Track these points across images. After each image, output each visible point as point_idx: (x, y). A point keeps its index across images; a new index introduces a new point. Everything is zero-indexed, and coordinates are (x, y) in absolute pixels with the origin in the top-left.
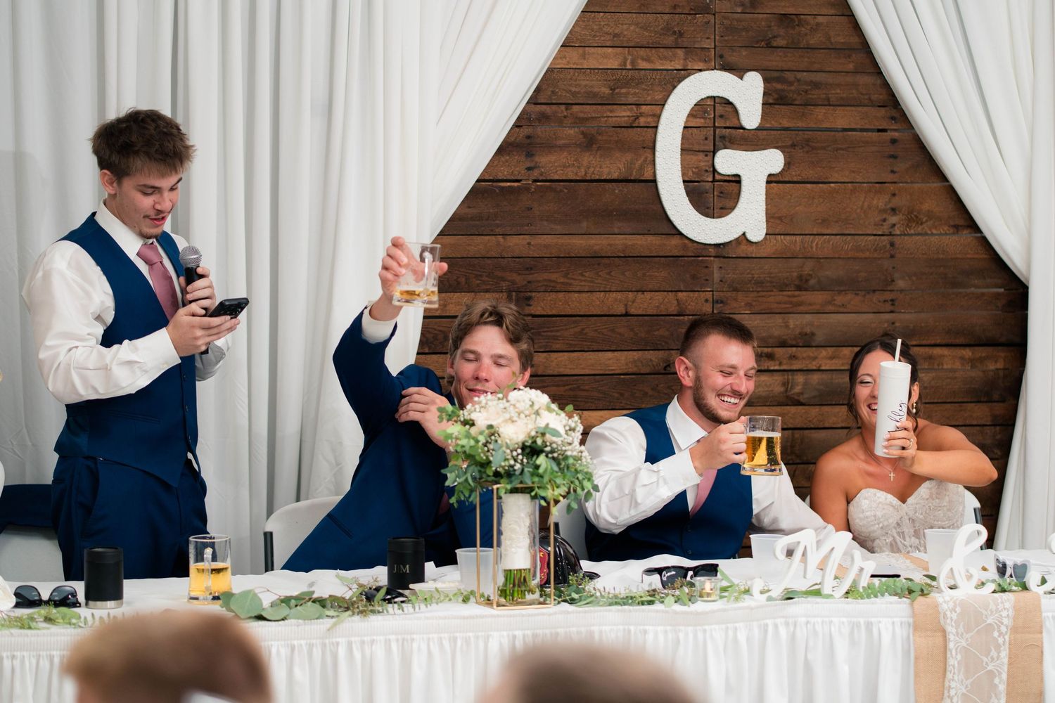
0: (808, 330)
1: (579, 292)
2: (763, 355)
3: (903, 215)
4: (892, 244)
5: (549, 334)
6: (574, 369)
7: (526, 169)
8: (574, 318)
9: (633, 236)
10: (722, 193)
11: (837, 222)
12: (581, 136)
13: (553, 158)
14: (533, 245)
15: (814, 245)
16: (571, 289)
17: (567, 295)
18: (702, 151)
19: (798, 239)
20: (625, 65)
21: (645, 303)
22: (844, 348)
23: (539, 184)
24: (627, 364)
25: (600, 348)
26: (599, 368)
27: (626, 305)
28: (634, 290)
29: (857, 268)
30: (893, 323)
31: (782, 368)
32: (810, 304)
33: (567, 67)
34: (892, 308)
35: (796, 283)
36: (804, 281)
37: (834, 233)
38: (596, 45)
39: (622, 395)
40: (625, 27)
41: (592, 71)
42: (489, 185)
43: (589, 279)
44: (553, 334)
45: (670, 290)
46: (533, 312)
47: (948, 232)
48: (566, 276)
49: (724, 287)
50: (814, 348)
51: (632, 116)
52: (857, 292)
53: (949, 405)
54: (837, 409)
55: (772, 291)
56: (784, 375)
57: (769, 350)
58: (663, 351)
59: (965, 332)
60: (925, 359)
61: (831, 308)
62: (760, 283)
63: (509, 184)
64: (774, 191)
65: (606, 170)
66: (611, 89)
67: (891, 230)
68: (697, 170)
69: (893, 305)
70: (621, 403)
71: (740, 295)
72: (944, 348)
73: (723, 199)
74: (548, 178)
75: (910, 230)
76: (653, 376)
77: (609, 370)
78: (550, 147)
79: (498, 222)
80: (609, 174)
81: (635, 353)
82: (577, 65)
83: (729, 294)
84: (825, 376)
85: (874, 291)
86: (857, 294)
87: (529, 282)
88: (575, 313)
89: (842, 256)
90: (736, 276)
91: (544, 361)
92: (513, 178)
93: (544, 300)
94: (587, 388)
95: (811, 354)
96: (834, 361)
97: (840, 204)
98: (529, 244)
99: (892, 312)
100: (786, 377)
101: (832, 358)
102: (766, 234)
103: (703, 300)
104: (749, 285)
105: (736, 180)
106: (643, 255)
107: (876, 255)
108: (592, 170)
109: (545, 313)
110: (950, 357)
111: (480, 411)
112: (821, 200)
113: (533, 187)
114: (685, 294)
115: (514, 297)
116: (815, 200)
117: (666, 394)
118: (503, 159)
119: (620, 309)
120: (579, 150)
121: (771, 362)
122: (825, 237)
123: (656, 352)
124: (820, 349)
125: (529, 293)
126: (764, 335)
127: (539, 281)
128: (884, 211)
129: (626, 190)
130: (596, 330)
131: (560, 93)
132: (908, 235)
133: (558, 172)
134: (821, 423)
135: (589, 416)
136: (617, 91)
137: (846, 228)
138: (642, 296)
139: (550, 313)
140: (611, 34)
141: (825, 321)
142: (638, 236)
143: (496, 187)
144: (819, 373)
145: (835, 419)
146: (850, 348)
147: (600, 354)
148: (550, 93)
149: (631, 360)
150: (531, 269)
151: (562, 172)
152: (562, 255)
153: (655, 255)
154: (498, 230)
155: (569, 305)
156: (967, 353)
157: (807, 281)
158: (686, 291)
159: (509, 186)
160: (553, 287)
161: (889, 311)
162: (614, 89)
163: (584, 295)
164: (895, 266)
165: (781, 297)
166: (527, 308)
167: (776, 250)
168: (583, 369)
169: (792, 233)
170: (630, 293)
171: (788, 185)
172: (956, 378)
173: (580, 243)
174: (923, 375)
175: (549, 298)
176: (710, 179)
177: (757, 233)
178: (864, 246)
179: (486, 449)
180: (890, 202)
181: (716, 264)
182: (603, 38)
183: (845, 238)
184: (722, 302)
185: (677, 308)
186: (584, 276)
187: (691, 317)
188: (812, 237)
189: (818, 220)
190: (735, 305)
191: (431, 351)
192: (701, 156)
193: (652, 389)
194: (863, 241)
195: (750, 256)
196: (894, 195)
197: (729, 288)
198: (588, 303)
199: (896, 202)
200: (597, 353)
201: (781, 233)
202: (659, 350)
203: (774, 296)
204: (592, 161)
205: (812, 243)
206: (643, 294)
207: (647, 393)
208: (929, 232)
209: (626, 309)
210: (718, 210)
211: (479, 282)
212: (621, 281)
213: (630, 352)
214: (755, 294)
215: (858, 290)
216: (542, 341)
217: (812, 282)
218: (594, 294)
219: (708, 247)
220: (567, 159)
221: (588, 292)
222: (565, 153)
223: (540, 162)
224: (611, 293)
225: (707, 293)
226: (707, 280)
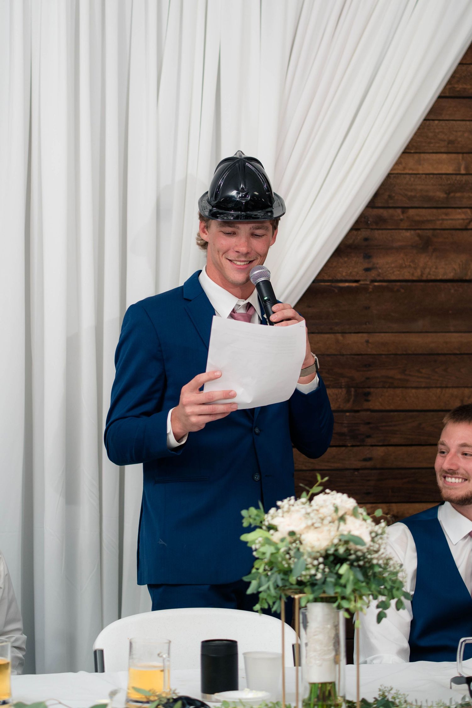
1: (417, 388)
5: (387, 428)
6: (412, 462)
7: (364, 270)
8: (411, 414)
9: (469, 334)
12: (417, 238)
13: (389, 259)
14: (371, 343)
16: (408, 385)
17: (405, 391)
20: (459, 170)
23: (376, 284)
28: (470, 385)
33: (403, 172)
38: (431, 151)
40: (459, 134)
41: (427, 176)
42: (328, 285)
43: (426, 375)
44: (391, 428)
46: (371, 407)
48: (403, 372)
51: (467, 219)
63: (347, 284)
65: (441, 271)
66: (446, 193)
74: (386, 278)
78: (387, 249)
79: (337, 321)
80: (444, 274)
82: (413, 170)
87: (368, 378)
88: (413, 408)
91: (383, 454)
92: (351, 278)
93: (382, 395)
98: (367, 342)
108: (427, 270)
109: (383, 408)
111: (283, 516)
113: (371, 287)
115: (353, 393)
118: (341, 260)
120: (415, 251)
125: (368, 390)
127: (378, 378)
129: (462, 290)
131: (396, 198)
133: (395, 273)
136: (452, 195)
139: (388, 408)
140: (444, 141)
143: (335, 287)
148: (386, 197)
150: (370, 366)
151: (398, 273)
152: (399, 353)
154: (337, 328)
155: (407, 401)
159: (348, 287)
160: (391, 383)
162: (449, 193)
163: (421, 391)
166: (365, 403)
170: (466, 389)
173: (416, 341)
175: (387, 394)
179: (287, 556)
182: (437, 145)
186: (421, 372)
198: (425, 399)
204: (428, 262)
212: (457, 378)
216: (381, 435)
218: (431, 389)
220: (404, 260)
221: (424, 388)
222: (402, 255)
223: (378, 264)
224: (447, 390)
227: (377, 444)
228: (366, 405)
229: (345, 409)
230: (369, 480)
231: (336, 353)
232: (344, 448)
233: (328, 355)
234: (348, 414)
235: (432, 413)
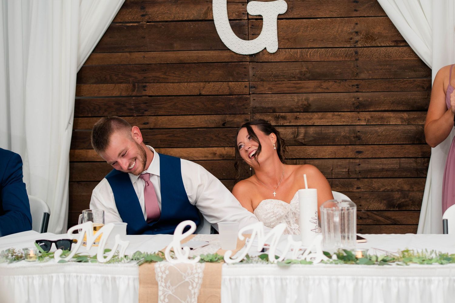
0: (306, 103)
1: (173, 83)
2: (280, 117)
3: (363, 35)
4: (356, 53)
5: (157, 106)
6: (171, 125)
7: (141, 16)
8: (170, 97)
9: (203, 51)
10: (253, 26)
11: (322, 40)
13: (156, 9)
14: (146, 58)
15: (308, 54)
16: (168, 81)
17: (167, 84)
18: (241, 3)
19: (298, 51)
21: (210, 88)
22: (328, 113)
23: (148, 24)
24: (201, 122)
25: (185, 113)
26: (186, 125)
27: (200, 90)
28: (203, 81)
29: (335, 67)
30: (358, 98)
31: (291, 124)
32: (307, 88)
34: (357, 89)
35: (298, 76)
36: (303, 74)
37: (320, 47)
39: (198, 139)
42: (121, 25)
43: (178, 75)
44: (159, 106)
45: (224, 81)
46: (147, 94)
47: (391, 45)
48: (165, 73)
49: (255, 79)
50: (310, 113)
52: (336, 81)
53: (394, 145)
54: (325, 148)
55: (284, 81)
56: (293, 128)
57: (283, 114)
58: (221, 115)
59: (404, 103)
60: (379, 119)
61: (319, 90)
62: (276, 76)
63: (131, 24)
64: (284, 24)
67: (356, 44)
68: (238, 13)
69: (357, 88)
70: (198, 144)
71: (265, 83)
72: (390, 113)
73: (253, 29)
74: (154, 21)
75: (367, 44)
76: (215, 129)
77: (191, 126)
78: (154, 3)
79: (127, 45)
80: (188, 17)
81: (206, 116)
83: (259, 83)
84: (318, 129)
85: (346, 80)
86: (335, 82)
87: (145, 78)
88: (171, 94)
89: (325, 60)
90: (262, 73)
91: (154, 121)
92: (134, 21)
93: (153, 87)
94: (179, 135)
95: (309, 117)
96: (322, 120)
97: (323, 30)
98: (144, 57)
99: (357, 92)
100: (294, 129)
101: (321, 118)
102: (278, 49)
103: (244, 86)
104: (270, 78)
105: (260, 18)
106: (208, 62)
107: (346, 59)
108: (177, 15)
109: (154, 95)
110: (395, 118)
112: (312, 28)
113: (145, 25)
114: (233, 83)
115: (136, 86)
116: (309, 29)
117: (224, 139)
118: (128, 11)
119: (196, 92)
120: (170, 4)
121: (285, 121)
122: (315, 49)
123: (218, 115)
124: (315, 113)
125: (145, 84)
126: (280, 106)
127: (150, 77)
128: (351, 33)
129: (197, 26)
130: (183, 104)
132: (366, 47)
133: (159, 17)
134: (316, 156)
135: (181, 151)
137: (328, 44)
138: (209, 84)
139: (157, 95)
141: (316, 97)
142: (205, 51)
143: (124, 26)
144: (314, 127)
145: (324, 153)
146: (332, 113)
147: (186, 117)
149: (204, 120)
150: (146, 70)
151: (161, 17)
152: (162, 63)
153: (215, 61)
154: (126, 50)
155: (167, 90)
156: (405, 115)
157: (304, 74)
158: (233, 82)
159: (132, 26)
160: (157, 80)
161: (355, 91)
163: (176, 84)
164: (358, 65)
165: (290, 84)
166: (144, 92)
167: (286, 57)
168: (176, 125)
169: (295, 47)
170: (202, 83)
171: (291, 20)
172: (398, 130)
173: (171, 56)
174: (378, 128)
175: (156, 86)
176: (246, 18)
177: (273, 48)
178: (339, 54)
180: (354, 28)
181: (250, 66)
183: (327, 49)
184: (254, 87)
185: (229, 91)
186: (175, 74)
187: (237, 96)
188: (307, 50)
189: (311, 39)
190: (262, 89)
191: (93, 116)
192: (240, 5)
193: (216, 136)
194: (338, 51)
195: (270, 61)
196: (357, 24)
197: (259, 79)
198: (178, 89)
199: (357, 28)
200: (184, 116)
201: (288, 47)
202: (219, 114)
203: (286, 83)
204: (178, 10)
205: (307, 53)
206: (209, 83)
207: (213, 138)
208: (380, 45)
209: (200, 92)
210: (251, 35)
211: (117, 78)
212: (196, 77)
213: (203, 116)
214: (274, 83)
215: (336, 80)
216: (153, 110)
217: (308, 75)
218: (181, 83)
219: (246, 56)
220: (164, 10)
221: (177, 82)
222: (163, 6)
223: (149, 12)
224: (191, 83)
225: (246, 82)
226: (245, 75)
227: (151, 115)
228: (144, 93)
229: (132, 95)
230: (147, 135)
231: (127, 64)
232: (132, 117)
233: (122, 65)
234: (134, 98)
235: (183, 97)
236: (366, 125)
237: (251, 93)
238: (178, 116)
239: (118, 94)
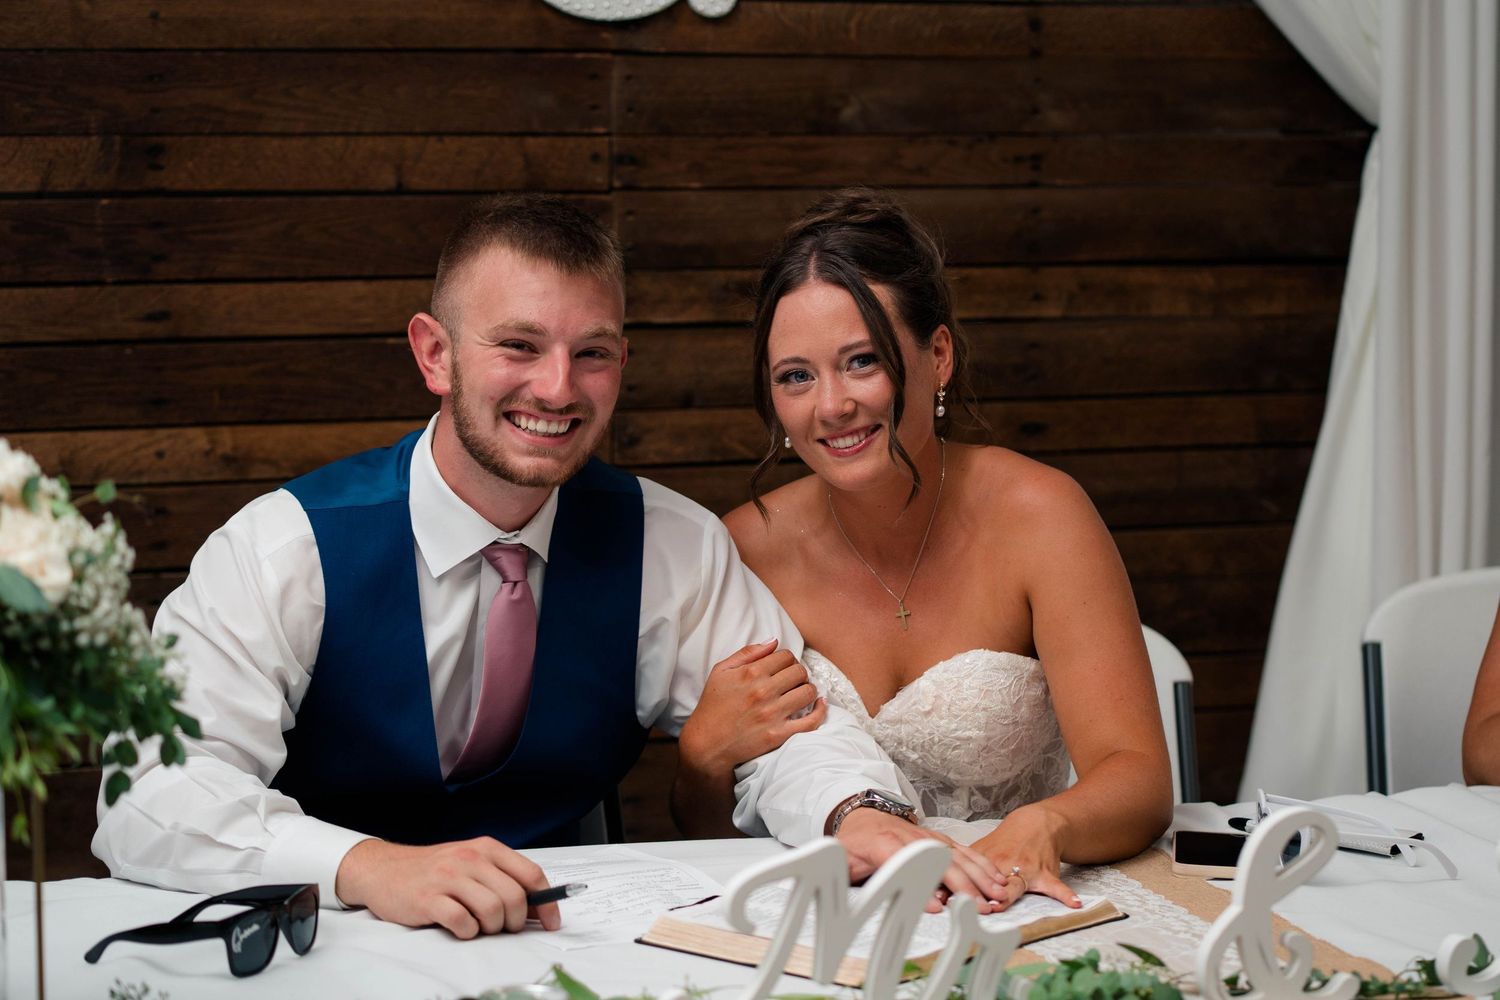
1: (283, 135)
2: (732, 286)
4: (1035, 25)
5: (207, 237)
6: (271, 322)
8: (269, 200)
14: (164, 20)
15: (853, 24)
16: (260, 129)
17: (253, 142)
21: (446, 162)
24: (401, 311)
25: (335, 272)
26: (335, 320)
27: (399, 168)
28: (418, 129)
29: (954, 80)
30: (1036, 211)
32: (845, 166)
34: (1034, 175)
35: (808, 115)
36: (827, 111)
39: (390, 384)
43: (306, 104)
44: (217, 237)
45: (507, 130)
46: (166, 185)
48: (248, 95)
49: (637, 124)
52: (954, 138)
55: (753, 134)
57: (746, 274)
60: (1110, 293)
62: (723, 115)
69: (1036, 168)
71: (677, 144)
72: (1152, 269)
77: (356, 324)
81: (423, 283)
83: (650, 140)
85: (993, 135)
86: (953, 143)
87: (155, 111)
88: (272, 187)
89: (918, 53)
90: (666, 98)
91: (196, 303)
93: (195, 154)
94: (303, 367)
98: (155, 16)
99: (1033, 185)
103: (587, 156)
104: (699, 120)
106: (439, 45)
107: (997, 51)
109: (197, 188)
110: (1167, 290)
114: (543, 141)
115: (117, 148)
119: (387, 179)
125: (156, 140)
127: (181, 109)
130: (324, 228)
132: (1073, 4)
135: (312, 437)
138: (439, 145)
139: (210, 187)
147: (336, 286)
149: (413, 300)
150: (162, 78)
152: (237, 45)
153: (470, 45)
155: (257, 168)
156: (1205, 279)
157: (835, 111)
158: (546, 134)
160: (216, 123)
161: (1027, 182)
163: (295, 142)
164: (1042, 75)
165: (773, 148)
166: (152, 174)
167: (763, 36)
168: (294, 321)
170: (409, 138)
172: (1179, 337)
174: (1103, 331)
175: (207, 151)
178: (971, 27)
181: (618, 71)
184: (633, 161)
185: (524, 173)
186: (294, 96)
190: (666, 169)
194: (968, 15)
195: (698, 50)
197: (650, 126)
198: (303, 163)
200: (328, 284)
203: (758, 146)
205: (847, 19)
206: (441, 140)
209: (400, 177)
211: (28, 110)
212: (386, 110)
213: (412, 283)
214: (713, 141)
215: (956, 133)
216: (191, 255)
217: (848, 113)
218: (320, 139)
219: (600, 28)
221: (303, 135)
224: (361, 140)
225: (598, 140)
226: (594, 107)
227: (181, 277)
228: (153, 180)
229: (96, 188)
230: (160, 369)
231: (73, 46)
232: (95, 289)
233: (52, 50)
234: (105, 202)
235: (324, 199)
236: (1064, 319)
237: (617, 184)
238: (304, 285)
239: (32, 186)
